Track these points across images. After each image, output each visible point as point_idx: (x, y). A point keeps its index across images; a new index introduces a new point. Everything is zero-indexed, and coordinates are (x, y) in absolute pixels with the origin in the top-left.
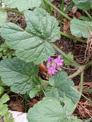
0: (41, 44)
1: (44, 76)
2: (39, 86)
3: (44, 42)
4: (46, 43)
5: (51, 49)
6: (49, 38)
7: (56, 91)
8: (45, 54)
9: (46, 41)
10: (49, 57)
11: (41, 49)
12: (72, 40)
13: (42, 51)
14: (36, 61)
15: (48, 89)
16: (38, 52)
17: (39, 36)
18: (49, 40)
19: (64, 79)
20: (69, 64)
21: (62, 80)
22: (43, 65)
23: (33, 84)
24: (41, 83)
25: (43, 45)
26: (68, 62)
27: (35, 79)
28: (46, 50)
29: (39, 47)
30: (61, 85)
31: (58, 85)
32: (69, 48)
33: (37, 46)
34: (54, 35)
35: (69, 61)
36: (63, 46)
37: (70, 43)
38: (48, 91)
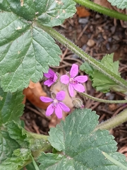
0: (20, 33)
1: (44, 122)
2: (24, 151)
3: (28, 27)
4: (36, 29)
5: (49, 47)
6: (43, 15)
7: (69, 164)
8: (32, 61)
9: (34, 25)
10: (46, 70)
11: (21, 47)
12: (118, 22)
13: (23, 53)
14: (7, 81)
15: (48, 161)
16: (13, 57)
17: (12, 10)
18: (43, 20)
19: (90, 130)
20: (107, 87)
21: (83, 133)
22: (40, 93)
23: (7, 146)
24: (28, 144)
25: (25, 35)
26: (104, 81)
27: (11, 132)
28: (36, 50)
29: (14, 43)
30: (82, 148)
31: (74, 148)
32: (111, 44)
33: (9, 40)
34: (57, 7)
35: (107, 78)
36: (95, 38)
37: (113, 29)
38: (47, 165)
